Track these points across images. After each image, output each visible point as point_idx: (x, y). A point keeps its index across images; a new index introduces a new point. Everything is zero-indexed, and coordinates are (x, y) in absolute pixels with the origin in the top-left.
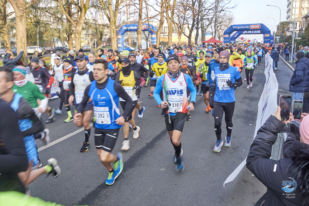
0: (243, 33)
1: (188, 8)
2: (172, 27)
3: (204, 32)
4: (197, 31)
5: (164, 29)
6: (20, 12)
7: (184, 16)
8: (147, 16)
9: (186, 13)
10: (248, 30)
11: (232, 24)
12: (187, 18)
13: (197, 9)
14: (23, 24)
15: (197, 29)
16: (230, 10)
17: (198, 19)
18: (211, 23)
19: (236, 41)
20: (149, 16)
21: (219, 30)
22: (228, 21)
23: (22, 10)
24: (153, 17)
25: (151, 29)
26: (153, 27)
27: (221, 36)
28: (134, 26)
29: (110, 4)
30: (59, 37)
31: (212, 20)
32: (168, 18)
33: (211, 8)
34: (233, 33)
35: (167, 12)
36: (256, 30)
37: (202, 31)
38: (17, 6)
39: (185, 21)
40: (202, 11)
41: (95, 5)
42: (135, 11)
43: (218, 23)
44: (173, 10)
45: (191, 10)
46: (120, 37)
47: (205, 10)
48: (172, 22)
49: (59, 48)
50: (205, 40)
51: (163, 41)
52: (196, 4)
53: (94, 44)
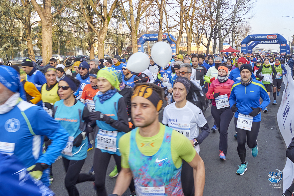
0: (260, 42)
1: (207, 18)
2: (191, 37)
3: (222, 41)
4: (215, 41)
5: (183, 39)
6: (47, 22)
7: (202, 26)
8: (167, 26)
9: (205, 23)
10: (264, 40)
11: (249, 34)
12: (205, 28)
13: (215, 19)
14: (49, 33)
15: (215, 39)
16: (247, 20)
17: (216, 29)
18: (228, 33)
19: (253, 50)
20: (168, 26)
21: (236, 40)
22: (245, 31)
23: (49, 20)
24: (173, 27)
25: (171, 39)
26: (172, 37)
27: (239, 46)
28: (154, 35)
29: (132, 15)
30: (81, 46)
31: (229, 30)
32: (187, 28)
33: (229, 18)
34: (250, 42)
35: (186, 22)
36: (272, 40)
37: (220, 41)
38: (44, 16)
39: (204, 31)
40: (220, 21)
41: (116, 15)
42: (155, 21)
43: (235, 32)
44: (192, 20)
45: (209, 20)
46: (140, 46)
47: (223, 20)
48: (191, 32)
49: (80, 56)
50: (222, 50)
51: (182, 50)
52: (214, 15)
53: (114, 52)
